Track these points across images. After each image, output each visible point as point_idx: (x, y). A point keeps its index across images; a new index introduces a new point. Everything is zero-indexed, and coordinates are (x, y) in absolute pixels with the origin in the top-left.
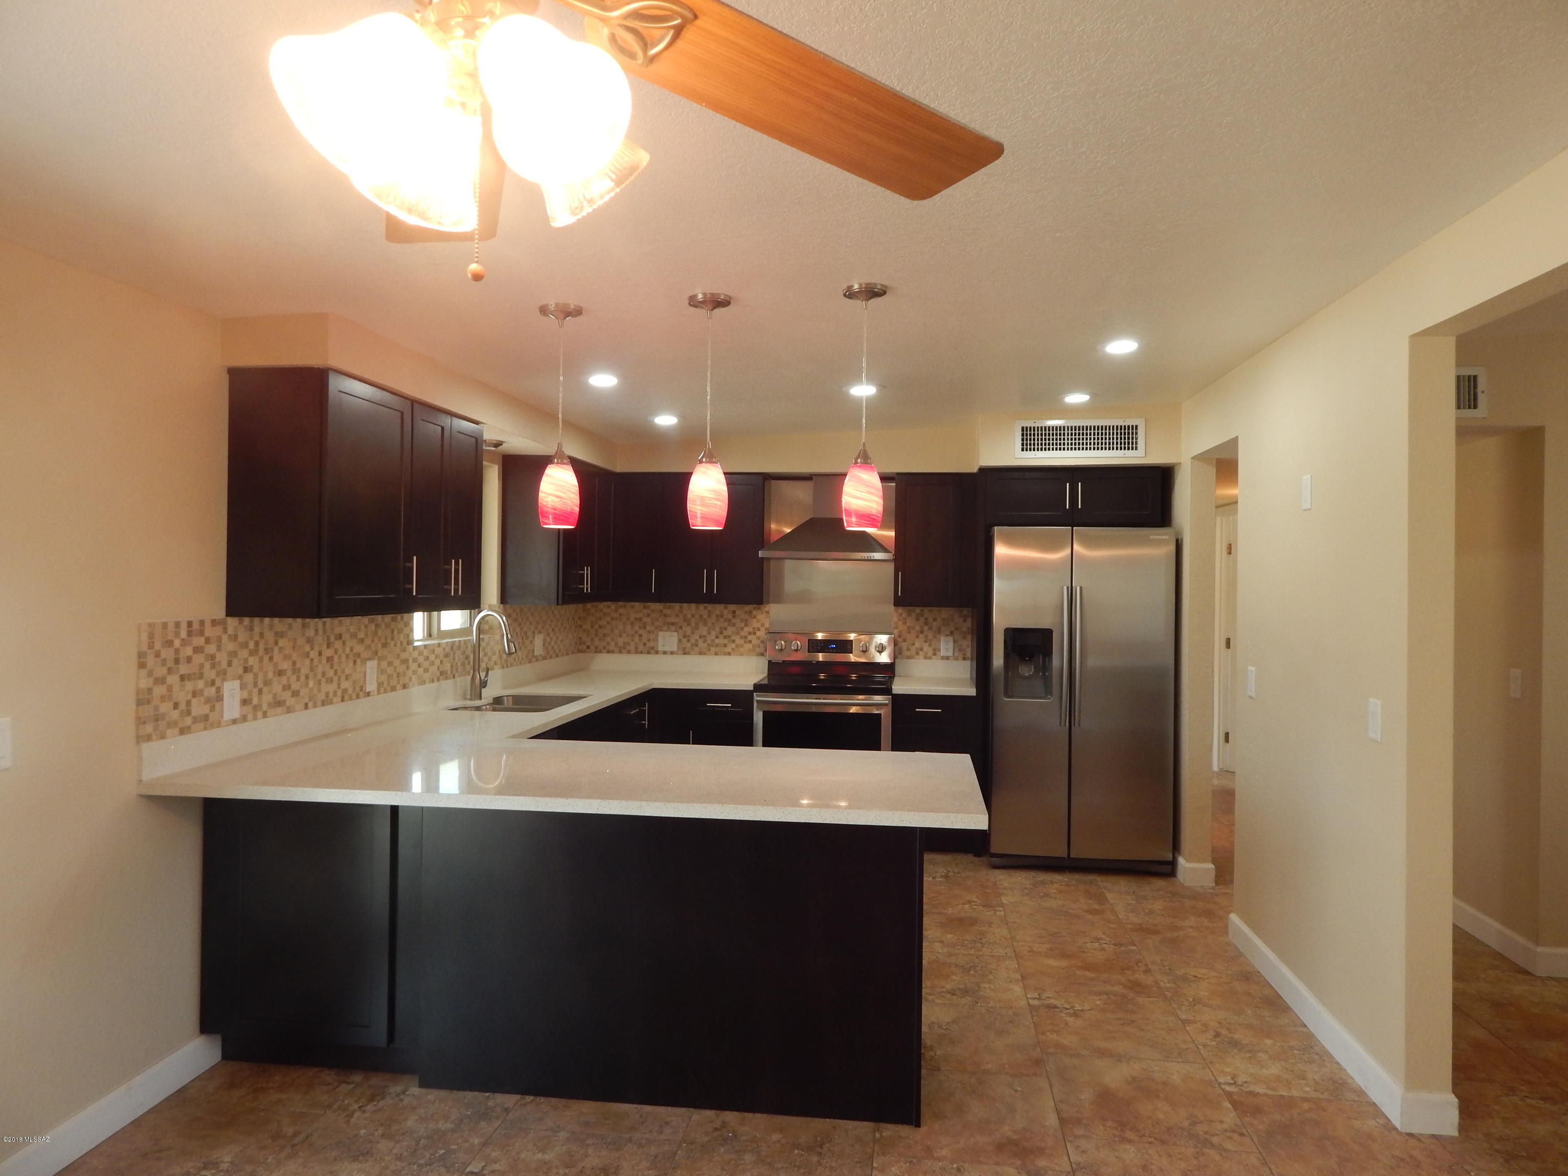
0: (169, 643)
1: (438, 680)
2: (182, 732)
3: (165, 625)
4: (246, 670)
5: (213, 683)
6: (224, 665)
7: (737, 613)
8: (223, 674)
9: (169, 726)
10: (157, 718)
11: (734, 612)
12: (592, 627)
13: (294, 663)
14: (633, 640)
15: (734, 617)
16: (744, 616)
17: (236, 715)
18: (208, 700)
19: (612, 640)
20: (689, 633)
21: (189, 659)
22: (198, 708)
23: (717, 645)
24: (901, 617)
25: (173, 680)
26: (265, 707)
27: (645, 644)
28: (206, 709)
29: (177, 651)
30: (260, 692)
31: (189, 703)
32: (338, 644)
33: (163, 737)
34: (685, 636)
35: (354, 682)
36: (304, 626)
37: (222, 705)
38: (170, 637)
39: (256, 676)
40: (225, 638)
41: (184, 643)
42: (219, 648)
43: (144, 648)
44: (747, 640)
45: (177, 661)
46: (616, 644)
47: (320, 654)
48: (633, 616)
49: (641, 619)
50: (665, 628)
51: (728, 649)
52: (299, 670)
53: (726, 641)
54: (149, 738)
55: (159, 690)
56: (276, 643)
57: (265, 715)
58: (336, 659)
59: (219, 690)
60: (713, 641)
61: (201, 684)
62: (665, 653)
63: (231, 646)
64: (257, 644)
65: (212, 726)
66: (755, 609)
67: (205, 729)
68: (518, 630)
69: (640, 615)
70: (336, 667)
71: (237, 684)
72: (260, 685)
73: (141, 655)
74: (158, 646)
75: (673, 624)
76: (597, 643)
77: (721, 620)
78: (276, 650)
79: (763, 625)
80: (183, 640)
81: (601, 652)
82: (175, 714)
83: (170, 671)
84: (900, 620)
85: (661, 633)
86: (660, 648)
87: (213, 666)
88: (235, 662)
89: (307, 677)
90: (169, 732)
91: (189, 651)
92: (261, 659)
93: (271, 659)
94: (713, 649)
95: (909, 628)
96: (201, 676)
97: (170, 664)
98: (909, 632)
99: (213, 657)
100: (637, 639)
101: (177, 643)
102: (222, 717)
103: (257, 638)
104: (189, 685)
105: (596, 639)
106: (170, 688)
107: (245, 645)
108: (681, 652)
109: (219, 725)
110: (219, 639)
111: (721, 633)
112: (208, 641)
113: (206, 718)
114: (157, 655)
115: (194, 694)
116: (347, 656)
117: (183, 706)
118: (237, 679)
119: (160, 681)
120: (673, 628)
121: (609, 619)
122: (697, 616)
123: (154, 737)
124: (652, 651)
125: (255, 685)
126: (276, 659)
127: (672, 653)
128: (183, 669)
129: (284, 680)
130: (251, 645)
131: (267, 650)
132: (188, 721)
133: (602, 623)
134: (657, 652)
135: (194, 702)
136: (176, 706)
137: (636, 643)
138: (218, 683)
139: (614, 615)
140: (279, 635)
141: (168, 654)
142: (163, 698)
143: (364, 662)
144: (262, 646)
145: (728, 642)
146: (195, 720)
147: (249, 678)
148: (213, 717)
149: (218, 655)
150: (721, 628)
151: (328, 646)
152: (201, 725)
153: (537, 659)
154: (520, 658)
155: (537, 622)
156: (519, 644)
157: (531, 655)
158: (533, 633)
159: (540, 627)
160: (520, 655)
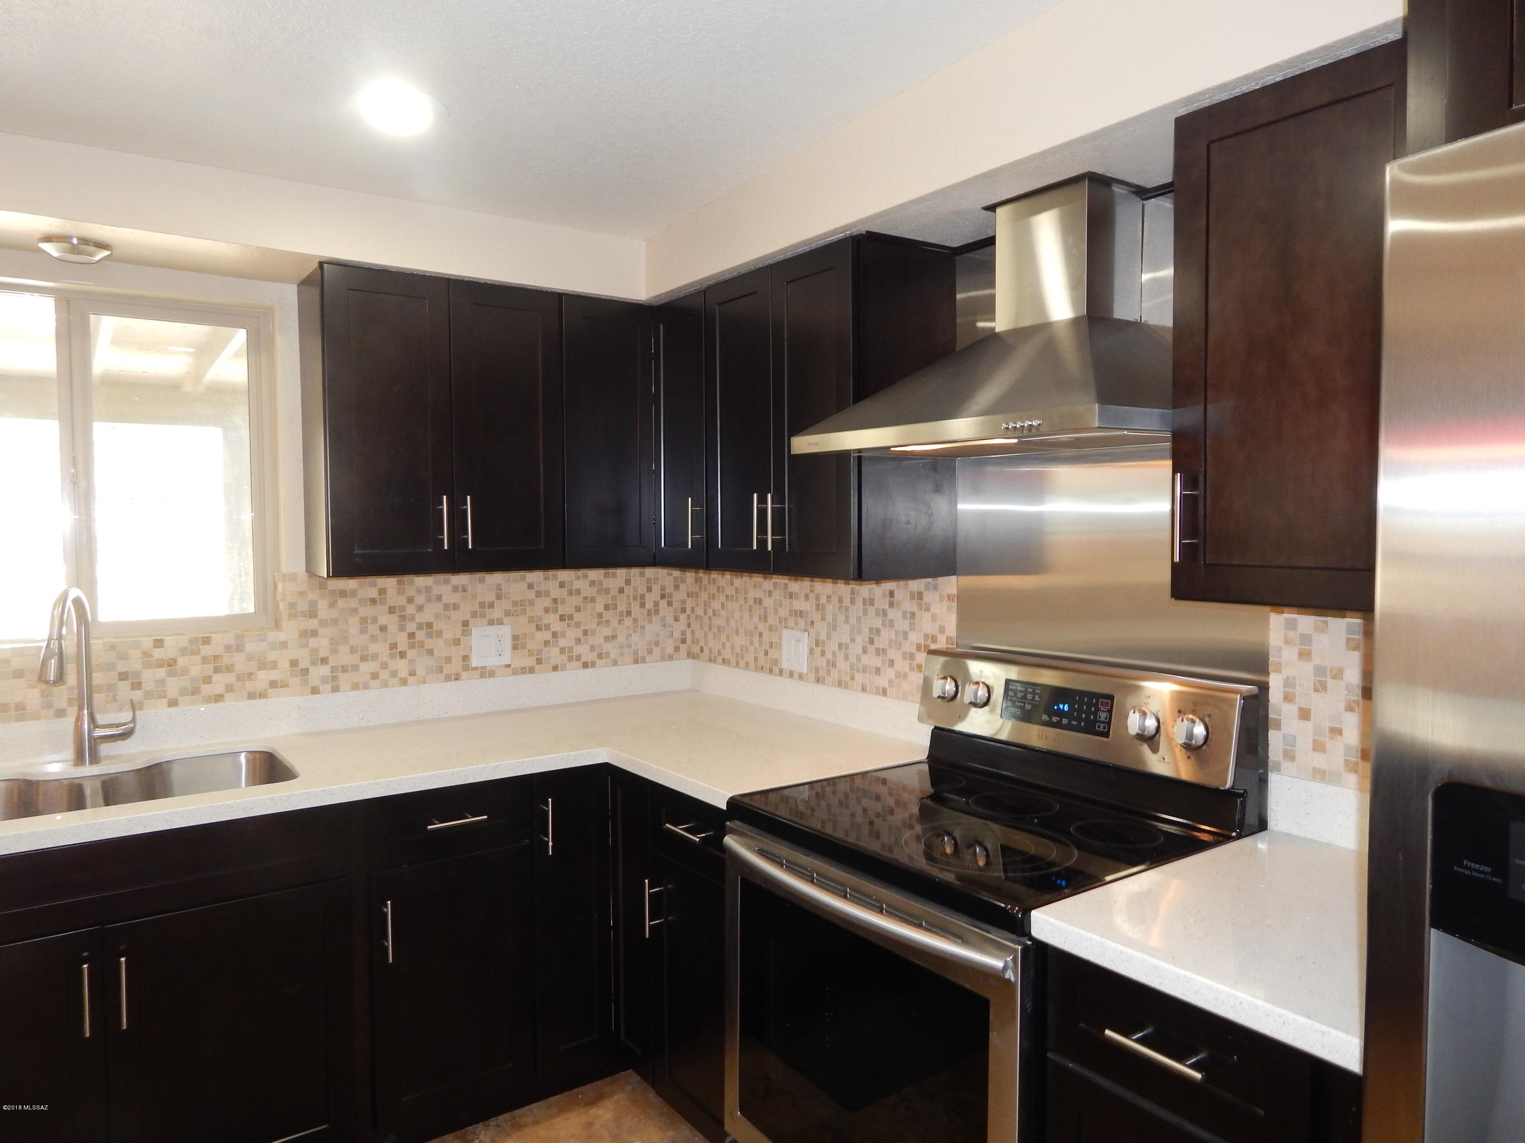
7: (898, 596)
11: (892, 594)
12: (705, 612)
14: (751, 643)
15: (891, 605)
16: (909, 606)
19: (728, 638)
20: (823, 636)
23: (865, 670)
24: (1291, 634)
27: (766, 653)
34: (817, 644)
44: (914, 664)
46: (733, 648)
48: (752, 594)
49: (759, 601)
50: (791, 623)
51: (882, 682)
53: (877, 661)
60: (858, 658)
62: (791, 675)
66: (927, 588)
68: (391, 621)
69: (759, 594)
75: (801, 614)
76: (711, 644)
77: (871, 610)
79: (942, 630)
81: (715, 661)
84: (1287, 642)
85: (786, 633)
86: (785, 665)
94: (859, 677)
95: (1320, 671)
98: (1321, 687)
100: (756, 641)
105: (710, 635)
108: (812, 677)
111: (871, 641)
120: (802, 622)
121: (722, 598)
122: (835, 600)
124: (773, 668)
127: (801, 677)
133: (716, 605)
134: (781, 672)
137: (756, 649)
139: (730, 591)
145: (883, 661)
150: (871, 630)
153: (486, 673)
154: (403, 673)
155: (482, 605)
156: (393, 646)
157: (455, 666)
158: (465, 624)
159: (497, 613)
160: (402, 666)
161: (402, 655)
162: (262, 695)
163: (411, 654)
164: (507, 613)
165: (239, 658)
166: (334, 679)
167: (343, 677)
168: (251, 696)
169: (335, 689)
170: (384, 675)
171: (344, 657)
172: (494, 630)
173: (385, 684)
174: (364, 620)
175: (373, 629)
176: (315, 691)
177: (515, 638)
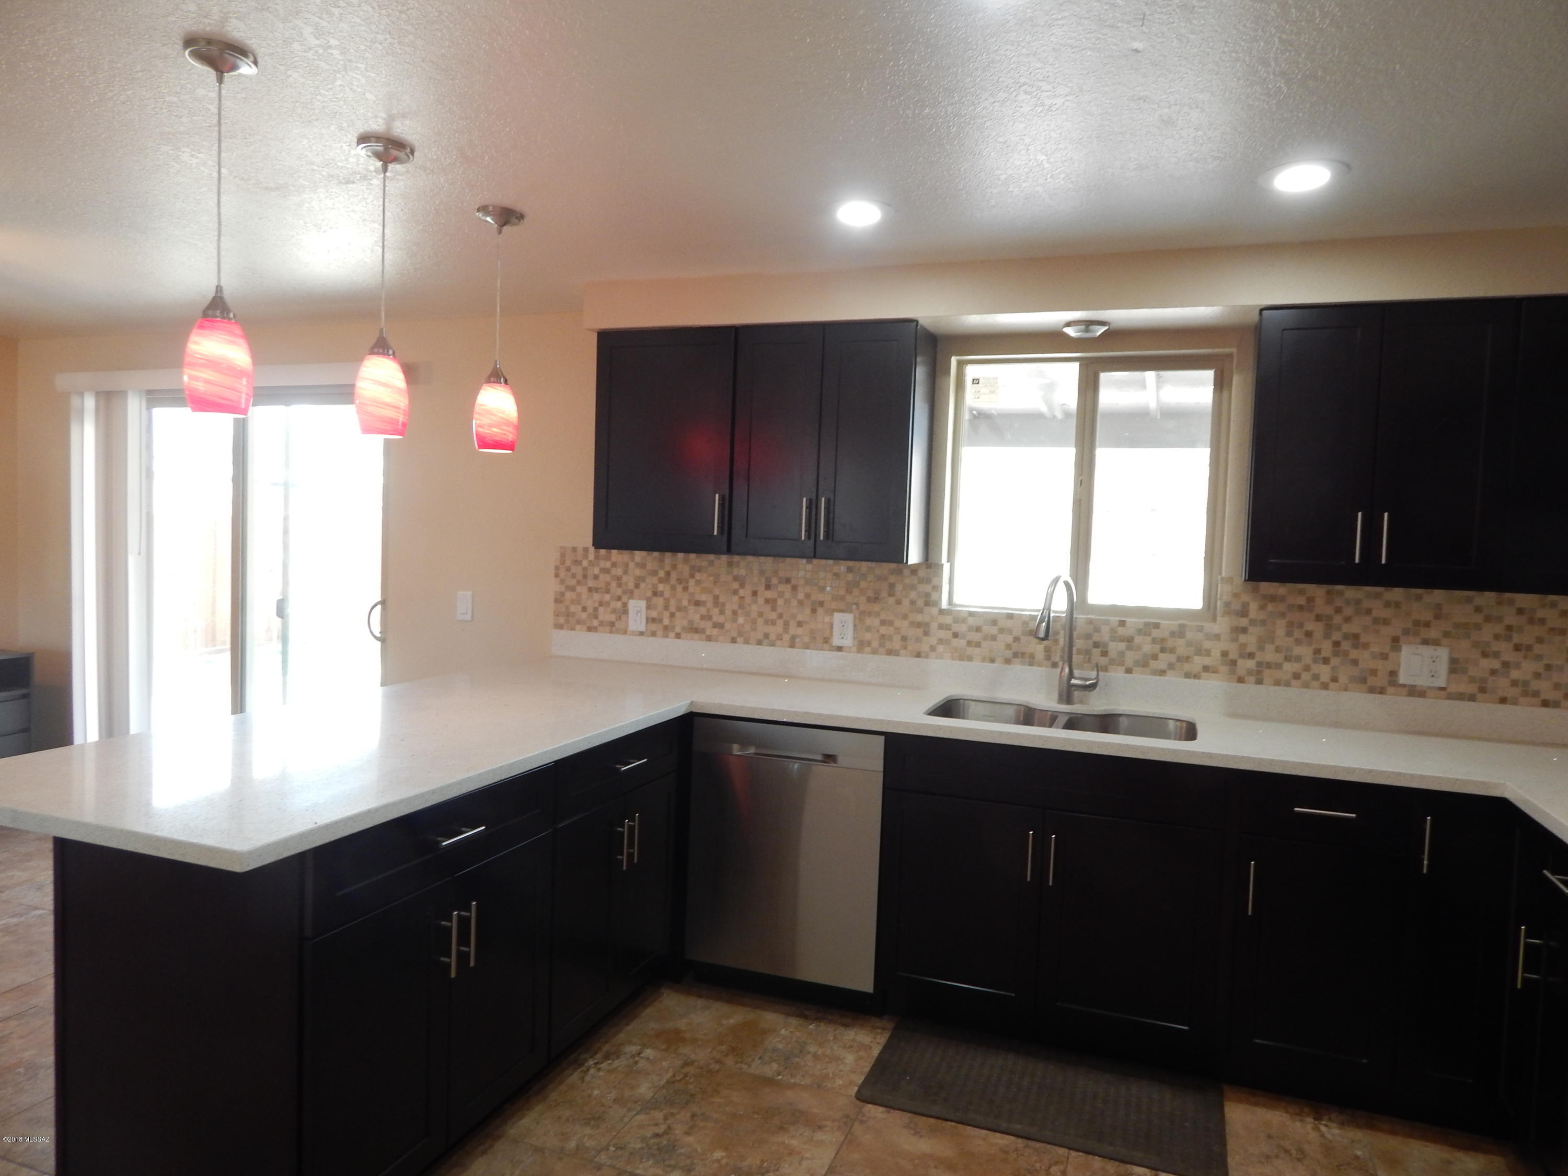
0: (577, 562)
1: (1008, 661)
2: (590, 629)
3: (574, 549)
4: (655, 594)
5: (619, 598)
6: (631, 585)
8: (631, 594)
9: (579, 622)
10: (568, 615)
13: (716, 598)
17: (642, 627)
18: (614, 611)
21: (596, 577)
22: (605, 615)
25: (582, 589)
26: (678, 630)
28: (612, 618)
29: (585, 569)
30: (672, 615)
31: (596, 609)
32: (786, 589)
33: (573, 629)
35: (812, 632)
36: (730, 564)
37: (628, 617)
38: (579, 558)
39: (667, 601)
40: (632, 565)
41: (591, 563)
42: (626, 572)
43: (558, 564)
45: (585, 576)
47: (755, 593)
52: (723, 604)
54: (559, 626)
55: (569, 595)
56: (692, 576)
57: (678, 636)
58: (780, 602)
59: (625, 605)
61: (607, 597)
63: (638, 572)
64: (668, 574)
65: (618, 631)
67: (611, 632)
68: (1317, 628)
70: (779, 610)
71: (643, 604)
72: (673, 609)
73: (557, 568)
74: (568, 563)
78: (692, 583)
80: (591, 561)
82: (584, 615)
83: (579, 583)
87: (620, 585)
88: (643, 585)
89: (735, 613)
90: (578, 627)
91: (596, 571)
92: (673, 588)
93: (686, 589)
96: (608, 591)
97: (580, 577)
99: (619, 579)
101: (585, 563)
102: (628, 627)
103: (668, 568)
104: (596, 597)
106: (579, 595)
107: (654, 573)
109: (625, 632)
110: (627, 565)
112: (614, 565)
113: (612, 624)
114: (568, 569)
115: (601, 604)
116: (801, 603)
117: (590, 610)
118: (644, 600)
119: (573, 589)
123: (565, 627)
125: (666, 607)
126: (691, 589)
128: (591, 583)
129: (703, 610)
130: (662, 574)
131: (680, 581)
132: (595, 623)
135: (601, 609)
136: (584, 609)
138: (624, 599)
140: (694, 570)
141: (578, 570)
142: (572, 601)
143: (831, 612)
144: (674, 576)
146: (602, 623)
147: (659, 601)
148: (618, 625)
149: (625, 579)
151: (768, 587)
152: (607, 629)
153: (1414, 692)
154: (1325, 678)
155: (1417, 623)
156: (1317, 652)
157: (1380, 680)
158: (1395, 640)
159: (1433, 633)
160: (1325, 672)
161: (1326, 661)
162: (1196, 676)
163: (1335, 661)
164: (1446, 634)
165: (1180, 642)
166: (1259, 672)
167: (1267, 672)
168: (1187, 675)
169: (1259, 682)
170: (1306, 676)
171: (1269, 655)
172: (1427, 651)
173: (1306, 685)
174: (1291, 624)
175: (1298, 633)
176: (1241, 680)
177: (1453, 661)
